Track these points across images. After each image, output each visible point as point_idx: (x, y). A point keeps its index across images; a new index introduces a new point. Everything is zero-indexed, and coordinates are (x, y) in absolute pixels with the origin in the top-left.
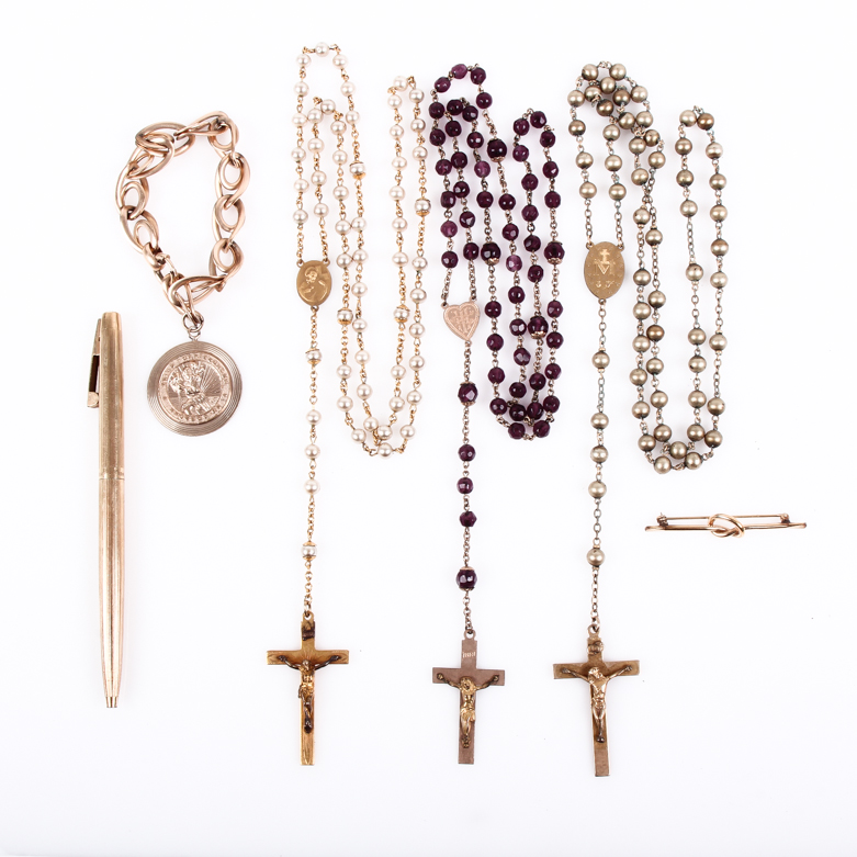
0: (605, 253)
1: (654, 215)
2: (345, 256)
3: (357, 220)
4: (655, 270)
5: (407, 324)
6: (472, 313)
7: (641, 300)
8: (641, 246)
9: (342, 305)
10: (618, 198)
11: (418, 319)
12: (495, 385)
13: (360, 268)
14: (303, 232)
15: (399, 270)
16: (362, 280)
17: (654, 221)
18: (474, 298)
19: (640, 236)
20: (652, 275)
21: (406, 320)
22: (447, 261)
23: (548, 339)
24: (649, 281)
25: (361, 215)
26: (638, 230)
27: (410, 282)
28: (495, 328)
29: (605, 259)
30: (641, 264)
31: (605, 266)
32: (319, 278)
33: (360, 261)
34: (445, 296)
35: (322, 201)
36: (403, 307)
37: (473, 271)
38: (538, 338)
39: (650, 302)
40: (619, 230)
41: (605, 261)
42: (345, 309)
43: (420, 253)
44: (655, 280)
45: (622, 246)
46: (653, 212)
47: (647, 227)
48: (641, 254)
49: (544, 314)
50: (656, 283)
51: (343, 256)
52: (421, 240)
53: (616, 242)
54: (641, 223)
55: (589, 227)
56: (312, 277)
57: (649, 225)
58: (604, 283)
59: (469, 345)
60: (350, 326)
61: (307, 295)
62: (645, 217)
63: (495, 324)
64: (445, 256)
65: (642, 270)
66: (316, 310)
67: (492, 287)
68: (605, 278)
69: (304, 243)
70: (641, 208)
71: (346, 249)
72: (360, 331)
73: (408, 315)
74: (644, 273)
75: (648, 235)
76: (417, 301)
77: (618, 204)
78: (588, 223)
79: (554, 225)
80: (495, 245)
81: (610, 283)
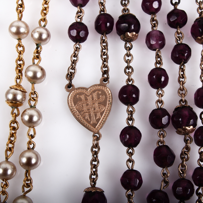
5: (21, 109)
6: (102, 98)
11: (33, 103)
12: (129, 192)
15: (17, 42)
18: (106, 80)
21: (21, 104)
22: (74, 33)
27: (28, 57)
28: (130, 119)
34: (70, 76)
36: (18, 86)
37: (106, 47)
38: (185, 133)
43: (43, 24)
52: (45, 9)
59: (98, 139)
63: (131, 113)
64: (72, 27)
67: (128, 67)
73: (24, 97)
76: (34, 79)
80: (133, 17)
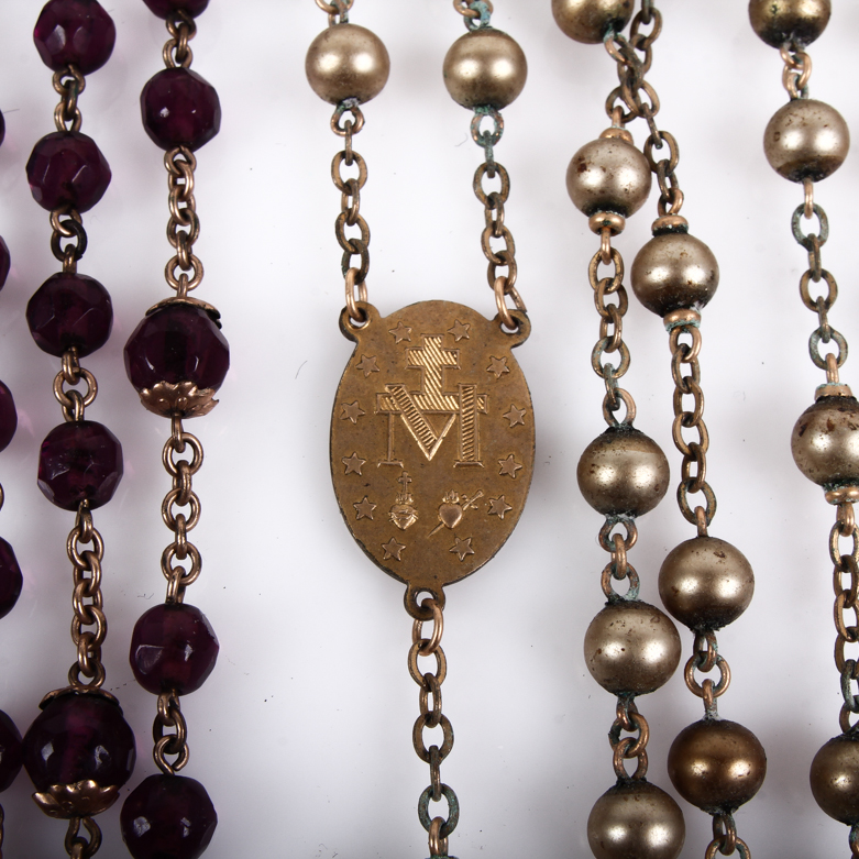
0: (432, 356)
1: (667, 169)
4: (690, 435)
7: (621, 587)
8: (610, 316)
10: (487, 97)
17: (669, 197)
19: (606, 271)
20: (675, 459)
23: (127, 820)
24: (660, 488)
26: (595, 243)
29: (432, 385)
30: (611, 405)
31: (437, 417)
38: (77, 810)
39: (670, 596)
40: (498, 245)
41: (433, 396)
44: (691, 484)
45: (518, 322)
46: (660, 155)
47: (639, 227)
48: (612, 359)
49: (118, 680)
50: (696, 500)
53: (487, 303)
54: (604, 206)
55: (352, 232)
57: (646, 216)
58: (428, 505)
62: (628, 178)
65: (621, 434)
68: (432, 481)
70: (603, 140)
74: (633, 452)
75: (643, 260)
77: (487, 124)
78: (350, 217)
79: (183, 228)
81: (459, 505)
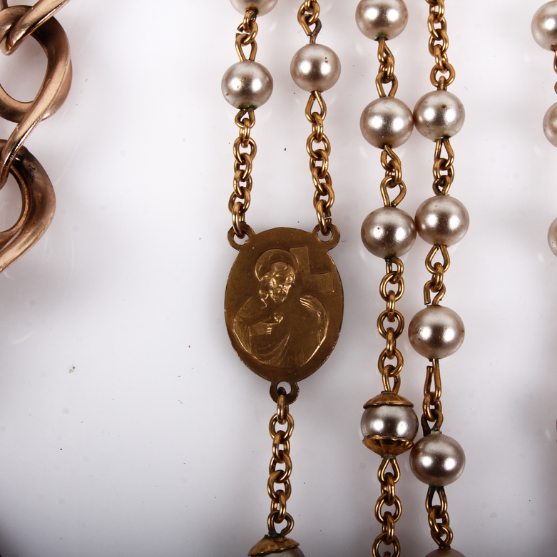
2: (393, 218)
3: (434, 101)
9: (375, 384)
13: (438, 258)
14: (255, 133)
16: (445, 301)
25: (442, 86)
32: (301, 287)
33: (441, 236)
35: (319, 40)
42: (389, 397)
51: (384, 218)
56: (279, 284)
60: (403, 460)
61: (261, 344)
66: (291, 398)
69: (257, 170)
71: (394, 192)
72: (437, 477)
